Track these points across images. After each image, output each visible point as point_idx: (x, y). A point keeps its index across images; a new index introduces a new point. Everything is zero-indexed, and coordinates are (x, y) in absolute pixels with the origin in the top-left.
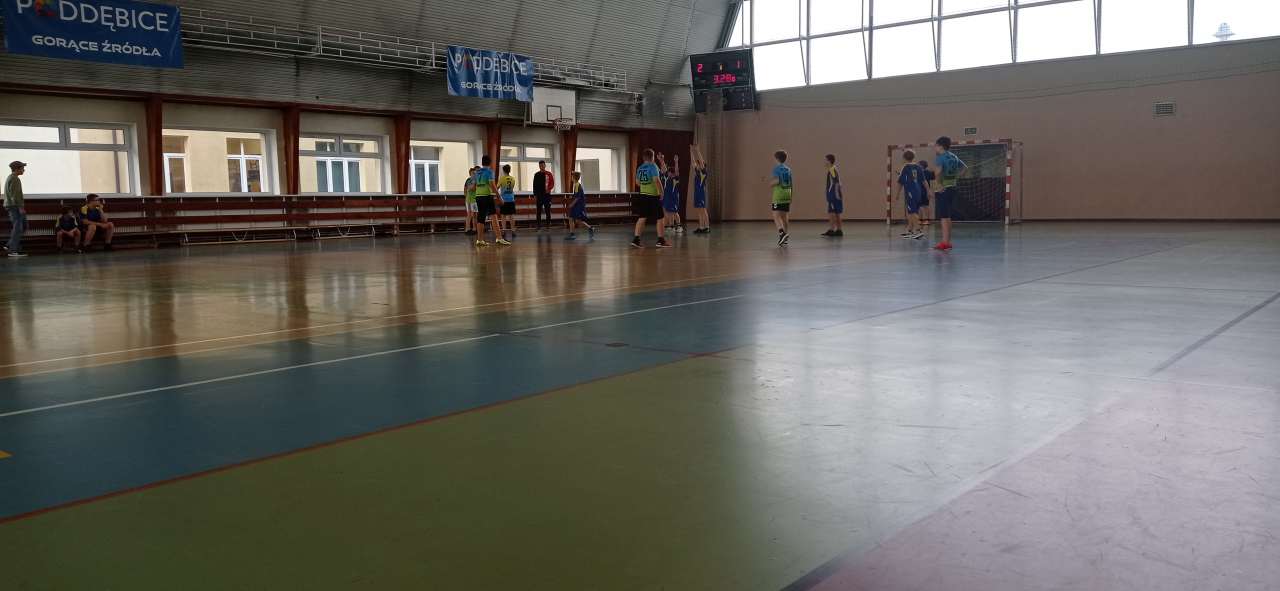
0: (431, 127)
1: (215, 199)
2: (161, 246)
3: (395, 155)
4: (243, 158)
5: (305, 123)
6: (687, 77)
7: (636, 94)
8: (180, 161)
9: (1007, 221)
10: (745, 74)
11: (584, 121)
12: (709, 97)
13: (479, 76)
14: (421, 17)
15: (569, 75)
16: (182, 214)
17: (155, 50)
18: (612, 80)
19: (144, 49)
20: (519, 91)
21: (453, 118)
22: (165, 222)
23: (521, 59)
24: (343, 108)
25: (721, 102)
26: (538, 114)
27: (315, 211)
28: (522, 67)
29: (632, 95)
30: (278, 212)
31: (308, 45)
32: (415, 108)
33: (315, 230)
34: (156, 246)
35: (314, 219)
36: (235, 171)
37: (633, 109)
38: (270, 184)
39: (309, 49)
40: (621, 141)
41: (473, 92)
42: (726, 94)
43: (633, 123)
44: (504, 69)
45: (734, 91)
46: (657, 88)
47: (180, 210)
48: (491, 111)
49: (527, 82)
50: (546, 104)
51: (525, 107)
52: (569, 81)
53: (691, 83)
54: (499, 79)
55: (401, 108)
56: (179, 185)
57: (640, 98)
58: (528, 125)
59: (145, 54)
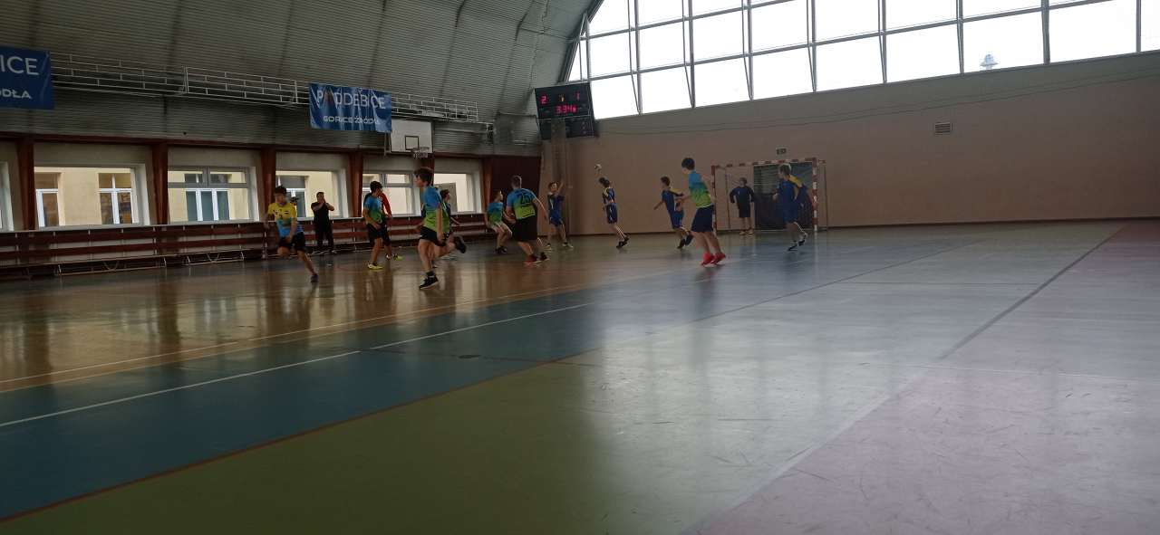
0: (295, 158)
1: (86, 231)
2: (35, 277)
3: (262, 185)
4: (114, 192)
5: (173, 157)
6: (533, 108)
7: (487, 124)
8: (54, 196)
9: (816, 229)
10: (584, 105)
11: (441, 149)
12: (553, 126)
13: (340, 111)
14: (284, 57)
15: (425, 108)
16: (55, 247)
17: (26, 92)
18: (465, 112)
19: (14, 92)
20: (379, 124)
21: (317, 149)
22: (38, 255)
23: (379, 94)
24: (211, 142)
25: (564, 130)
26: (397, 144)
27: (184, 239)
28: (380, 100)
29: (484, 125)
30: (149, 241)
31: (176, 85)
32: (279, 141)
33: (184, 257)
34: (29, 277)
35: (184, 248)
36: (106, 204)
37: (485, 138)
38: (141, 216)
39: (177, 89)
40: (475, 166)
41: (335, 125)
42: (568, 123)
43: (485, 150)
44: (364, 103)
45: (576, 121)
46: (506, 118)
47: (53, 243)
48: (353, 142)
49: (385, 115)
50: (404, 135)
51: (384, 138)
52: (425, 113)
53: (536, 114)
54: (360, 113)
55: (267, 141)
56: (52, 219)
57: (491, 128)
58: (388, 154)
59: (15, 96)
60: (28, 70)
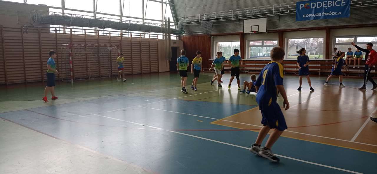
17: (340, 12)
19: (336, 13)
59: (336, 14)
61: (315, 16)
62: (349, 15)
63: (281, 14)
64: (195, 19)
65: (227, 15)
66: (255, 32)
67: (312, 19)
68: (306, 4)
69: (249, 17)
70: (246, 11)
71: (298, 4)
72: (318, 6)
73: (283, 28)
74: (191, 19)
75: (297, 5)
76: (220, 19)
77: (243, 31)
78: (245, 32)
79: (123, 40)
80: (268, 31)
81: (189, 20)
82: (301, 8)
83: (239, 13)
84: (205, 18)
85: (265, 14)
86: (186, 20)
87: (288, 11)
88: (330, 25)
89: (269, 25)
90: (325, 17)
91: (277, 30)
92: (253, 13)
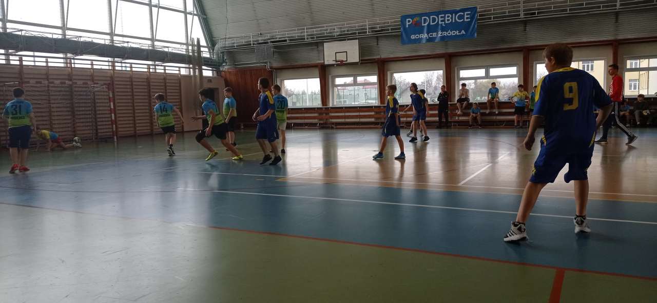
17: (463, 31)
60: (465, 18)
61: (429, 37)
62: (476, 35)
63: (380, 34)
64: (243, 41)
65: (296, 34)
66: (342, 61)
67: (424, 42)
68: (415, 20)
69: (332, 39)
70: (326, 29)
71: (404, 18)
72: (432, 23)
73: (384, 55)
74: (236, 42)
75: (401, 21)
76: (286, 41)
77: (323, 62)
78: (326, 63)
79: (116, 75)
80: (361, 60)
81: (234, 43)
82: (409, 25)
83: (315, 31)
84: (261, 39)
85: (355, 33)
86: (228, 43)
87: (388, 30)
88: (451, 50)
89: (363, 50)
90: (443, 38)
91: (374, 59)
92: (337, 32)
